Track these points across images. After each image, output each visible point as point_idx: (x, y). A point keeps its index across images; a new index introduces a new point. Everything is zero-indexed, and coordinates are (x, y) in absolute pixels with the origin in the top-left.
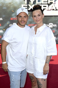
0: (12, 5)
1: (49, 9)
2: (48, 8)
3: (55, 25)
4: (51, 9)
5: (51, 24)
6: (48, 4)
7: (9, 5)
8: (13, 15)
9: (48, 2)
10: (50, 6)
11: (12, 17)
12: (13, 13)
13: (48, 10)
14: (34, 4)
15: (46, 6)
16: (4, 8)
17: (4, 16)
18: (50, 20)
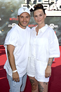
0: (12, 4)
1: (51, 9)
2: (49, 8)
3: (57, 26)
4: (52, 10)
5: (52, 25)
6: (49, 4)
7: (8, 5)
8: (12, 15)
9: (49, 1)
10: (52, 6)
11: (11, 17)
12: (12, 13)
13: (49, 10)
14: (34, 4)
15: (47, 6)
16: (3, 8)
17: (2, 16)
18: (51, 21)
